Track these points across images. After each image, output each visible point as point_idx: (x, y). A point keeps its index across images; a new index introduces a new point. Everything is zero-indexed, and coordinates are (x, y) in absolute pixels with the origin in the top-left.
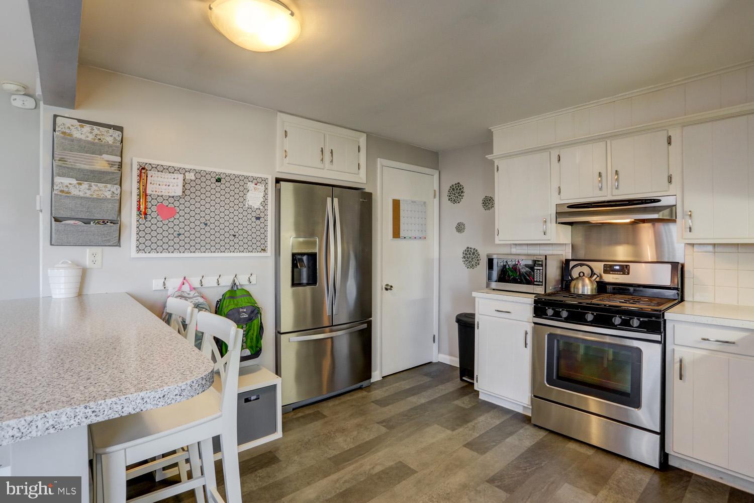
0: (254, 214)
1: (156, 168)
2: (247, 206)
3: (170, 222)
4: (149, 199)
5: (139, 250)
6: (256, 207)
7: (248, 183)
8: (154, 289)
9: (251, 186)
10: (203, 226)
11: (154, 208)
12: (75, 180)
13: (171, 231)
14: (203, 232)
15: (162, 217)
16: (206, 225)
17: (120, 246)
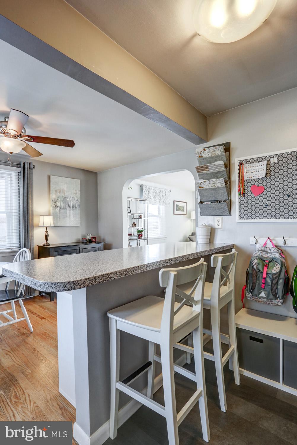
1: (250, 161)
3: (260, 197)
4: (246, 183)
5: (240, 218)
8: (250, 244)
10: (286, 197)
11: (249, 189)
13: (261, 203)
15: (255, 195)
16: (289, 196)
17: (231, 216)
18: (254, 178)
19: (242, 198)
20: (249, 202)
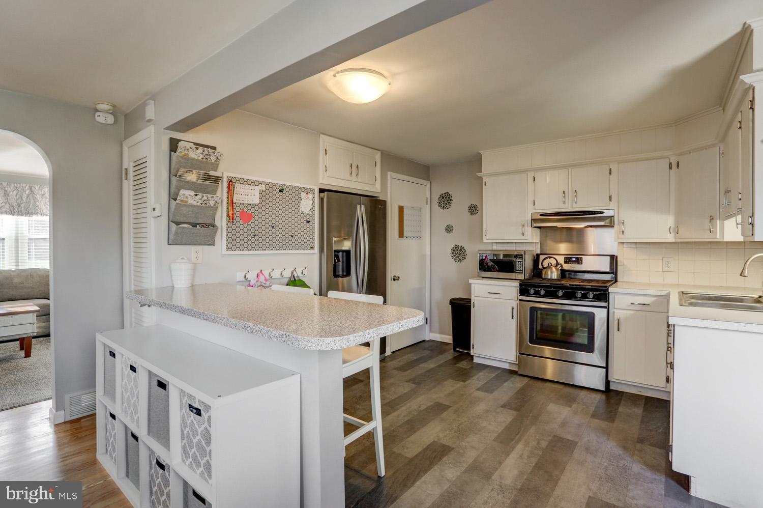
0: (305, 219)
1: (239, 180)
2: (300, 211)
3: (248, 225)
4: (235, 206)
5: (228, 249)
6: (307, 213)
7: (302, 193)
8: (238, 280)
9: (303, 195)
10: (270, 228)
11: (238, 214)
12: (193, 192)
13: (249, 232)
14: (270, 233)
15: (243, 221)
16: (273, 227)
17: (214, 245)
18: (243, 202)
19: (230, 225)
20: (238, 230)
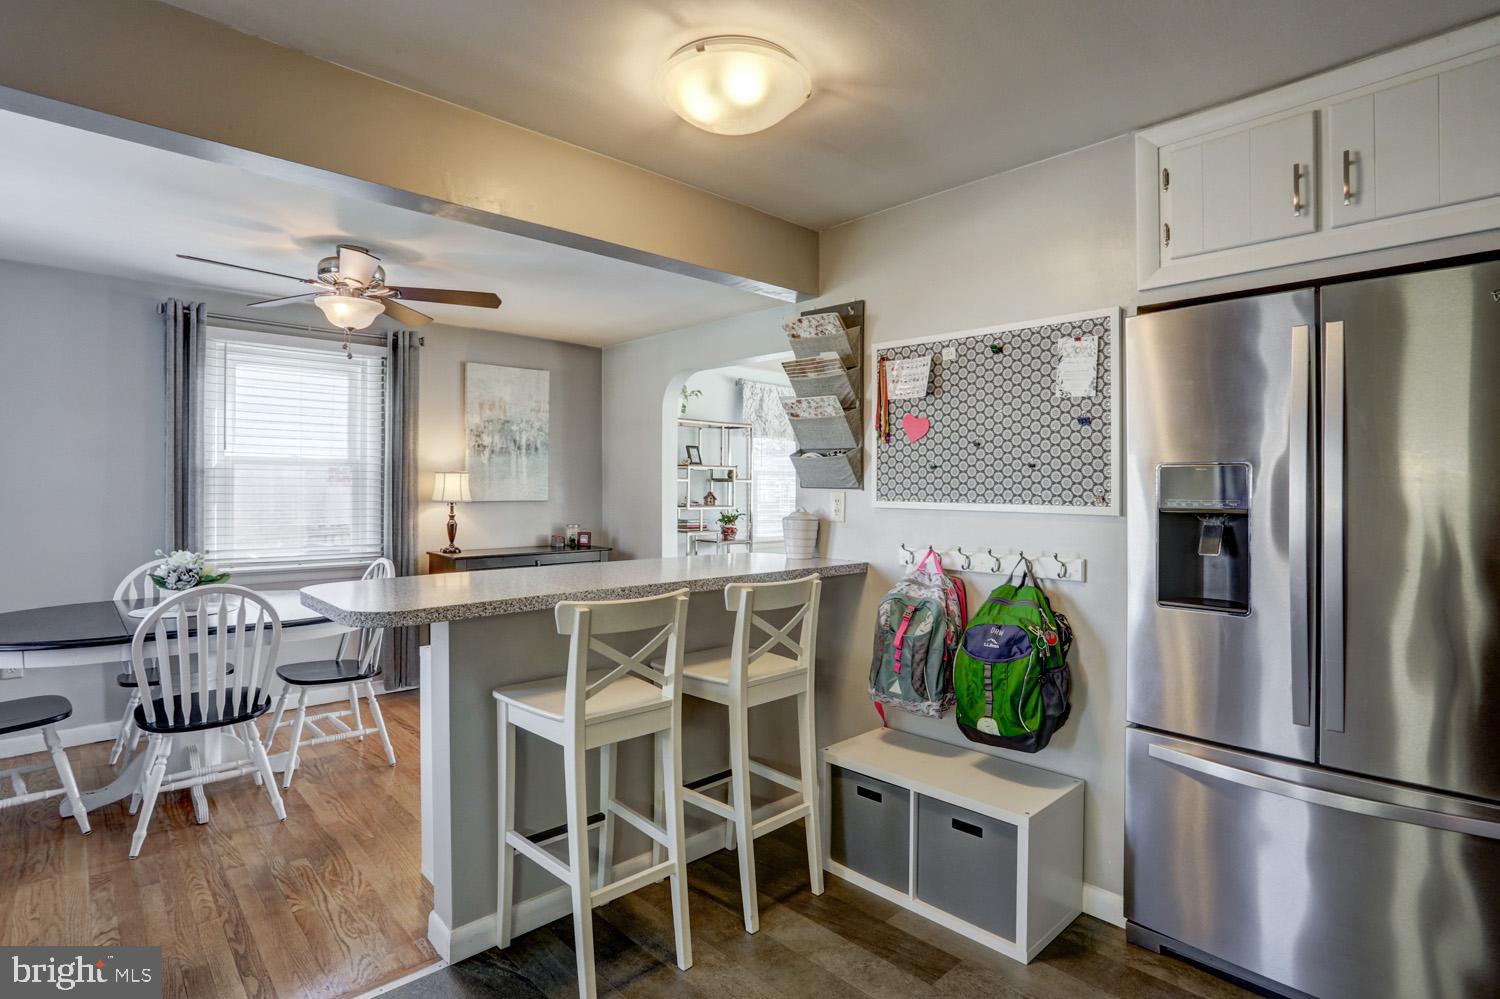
0: (1077, 413)
1: (900, 352)
2: (1058, 394)
3: (920, 445)
4: (893, 408)
5: (881, 496)
6: (1081, 394)
7: (1060, 341)
8: (901, 563)
10: (972, 448)
11: (899, 424)
13: (923, 461)
14: (972, 460)
15: (911, 438)
16: (977, 445)
17: (862, 488)
18: (911, 396)
19: (885, 448)
20: (899, 456)
